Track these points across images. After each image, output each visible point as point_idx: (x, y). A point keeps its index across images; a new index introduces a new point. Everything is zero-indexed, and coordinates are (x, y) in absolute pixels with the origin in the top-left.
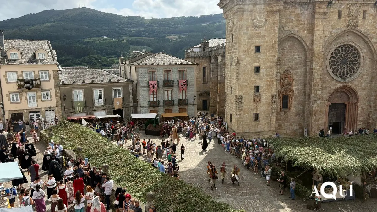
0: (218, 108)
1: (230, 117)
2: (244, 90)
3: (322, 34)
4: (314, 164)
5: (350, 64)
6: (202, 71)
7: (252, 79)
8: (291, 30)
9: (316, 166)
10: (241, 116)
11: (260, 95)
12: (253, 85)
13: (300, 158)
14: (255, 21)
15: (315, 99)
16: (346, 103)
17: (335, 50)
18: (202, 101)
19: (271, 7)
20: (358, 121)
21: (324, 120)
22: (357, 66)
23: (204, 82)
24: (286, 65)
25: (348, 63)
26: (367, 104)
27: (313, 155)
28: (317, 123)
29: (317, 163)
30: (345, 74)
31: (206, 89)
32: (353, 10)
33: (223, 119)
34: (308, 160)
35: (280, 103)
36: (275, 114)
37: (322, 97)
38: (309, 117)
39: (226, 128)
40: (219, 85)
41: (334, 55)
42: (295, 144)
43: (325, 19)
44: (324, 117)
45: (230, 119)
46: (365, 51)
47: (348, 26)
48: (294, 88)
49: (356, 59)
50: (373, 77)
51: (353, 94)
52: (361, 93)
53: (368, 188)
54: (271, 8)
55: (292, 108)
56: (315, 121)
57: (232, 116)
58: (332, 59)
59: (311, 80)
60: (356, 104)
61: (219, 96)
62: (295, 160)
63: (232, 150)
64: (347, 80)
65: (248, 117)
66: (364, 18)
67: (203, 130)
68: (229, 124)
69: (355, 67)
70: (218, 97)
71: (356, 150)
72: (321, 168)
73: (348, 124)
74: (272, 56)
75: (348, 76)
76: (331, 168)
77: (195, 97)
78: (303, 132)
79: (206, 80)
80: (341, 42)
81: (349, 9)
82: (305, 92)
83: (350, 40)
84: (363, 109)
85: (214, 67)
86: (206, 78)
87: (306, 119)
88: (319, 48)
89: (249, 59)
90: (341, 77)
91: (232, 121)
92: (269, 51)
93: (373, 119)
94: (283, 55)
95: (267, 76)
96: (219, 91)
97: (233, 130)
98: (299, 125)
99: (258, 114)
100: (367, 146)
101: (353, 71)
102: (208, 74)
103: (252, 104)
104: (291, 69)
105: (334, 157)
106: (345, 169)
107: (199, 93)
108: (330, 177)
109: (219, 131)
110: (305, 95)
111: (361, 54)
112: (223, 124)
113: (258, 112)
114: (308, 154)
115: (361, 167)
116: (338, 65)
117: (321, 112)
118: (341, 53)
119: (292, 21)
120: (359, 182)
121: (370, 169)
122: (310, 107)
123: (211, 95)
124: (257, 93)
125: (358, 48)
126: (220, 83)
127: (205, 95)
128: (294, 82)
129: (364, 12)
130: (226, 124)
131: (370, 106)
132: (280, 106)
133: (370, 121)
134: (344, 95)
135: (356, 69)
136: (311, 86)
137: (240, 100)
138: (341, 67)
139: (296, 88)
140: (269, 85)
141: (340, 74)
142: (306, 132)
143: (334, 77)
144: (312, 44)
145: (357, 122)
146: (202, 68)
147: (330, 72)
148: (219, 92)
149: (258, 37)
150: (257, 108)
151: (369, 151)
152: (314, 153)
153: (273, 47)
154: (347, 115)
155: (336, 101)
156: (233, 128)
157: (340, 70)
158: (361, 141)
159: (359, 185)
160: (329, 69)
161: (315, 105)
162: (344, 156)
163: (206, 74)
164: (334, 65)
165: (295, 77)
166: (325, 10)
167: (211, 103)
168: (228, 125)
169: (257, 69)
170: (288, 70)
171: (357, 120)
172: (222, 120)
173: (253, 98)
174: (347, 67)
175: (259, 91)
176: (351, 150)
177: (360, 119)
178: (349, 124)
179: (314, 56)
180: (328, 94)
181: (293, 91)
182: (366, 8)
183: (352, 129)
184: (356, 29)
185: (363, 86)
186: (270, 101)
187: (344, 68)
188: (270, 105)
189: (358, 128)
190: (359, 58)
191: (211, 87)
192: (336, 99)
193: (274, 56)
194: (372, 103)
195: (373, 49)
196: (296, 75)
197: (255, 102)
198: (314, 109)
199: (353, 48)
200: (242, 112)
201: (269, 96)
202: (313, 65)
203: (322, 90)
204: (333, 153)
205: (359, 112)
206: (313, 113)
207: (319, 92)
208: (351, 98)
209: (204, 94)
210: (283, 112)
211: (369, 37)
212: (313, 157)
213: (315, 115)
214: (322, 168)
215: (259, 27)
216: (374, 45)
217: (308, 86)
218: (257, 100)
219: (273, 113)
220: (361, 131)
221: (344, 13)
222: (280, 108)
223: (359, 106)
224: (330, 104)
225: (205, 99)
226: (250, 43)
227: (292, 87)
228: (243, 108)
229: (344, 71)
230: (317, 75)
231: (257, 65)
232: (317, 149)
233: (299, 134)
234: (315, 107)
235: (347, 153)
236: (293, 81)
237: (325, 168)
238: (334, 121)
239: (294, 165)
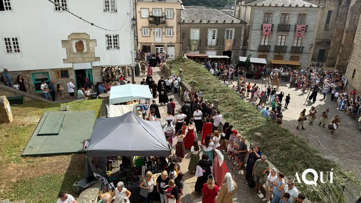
0: (338, 60)
1: (352, 72)
6: (326, 15)
18: (318, 51)
23: (326, 29)
31: (327, 38)
33: (342, 74)
39: (345, 84)
40: (345, 34)
45: (352, 75)
57: (356, 72)
61: (343, 46)
68: (350, 80)
70: (341, 48)
77: (312, 45)
79: (330, 27)
85: (343, 11)
86: (330, 24)
91: (355, 78)
96: (343, 41)
97: (354, 88)
102: (334, 19)
107: (318, 41)
112: (341, 79)
123: (331, 45)
126: (347, 32)
127: (324, 44)
130: (346, 80)
146: (327, 12)
156: (354, 85)
163: (331, 20)
167: (329, 53)
168: (347, 81)
191: (334, 35)
209: (322, 42)
225: (323, 48)
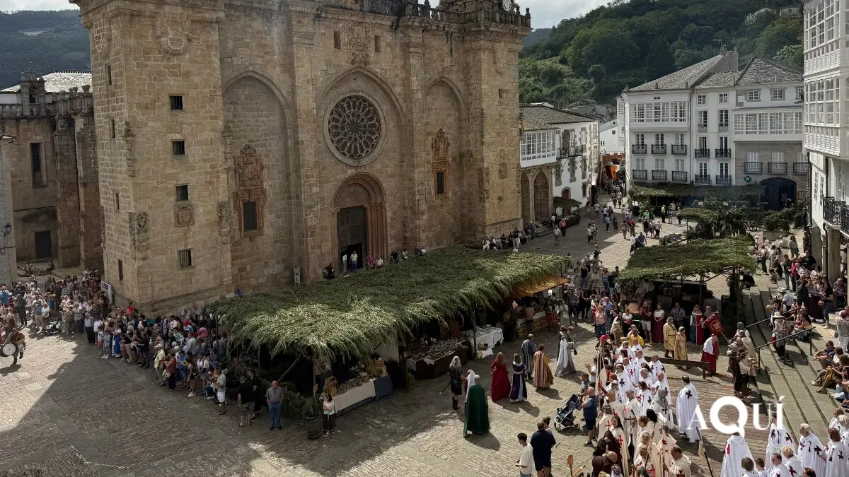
0: (82, 247)
1: (117, 268)
2: (149, 198)
3: (310, 74)
4: (312, 340)
5: (364, 133)
6: (29, 155)
7: (168, 171)
8: (248, 64)
9: (317, 342)
10: (148, 261)
11: (191, 205)
12: (172, 185)
13: (284, 334)
14: (163, 39)
15: (309, 203)
16: (366, 206)
17: (337, 106)
18: (33, 235)
19: (199, 12)
20: (389, 238)
21: (329, 244)
22: (376, 136)
23: (37, 183)
24: (245, 137)
25: (360, 130)
26: (399, 203)
27: (311, 320)
28: (318, 251)
29: (319, 336)
30: (359, 151)
31: (45, 203)
32: (358, 34)
33: (99, 277)
34: (301, 333)
35: (240, 220)
36: (228, 246)
37: (322, 199)
38: (301, 242)
39: (110, 298)
40: (81, 190)
41: (336, 116)
42: (275, 306)
43: (311, 46)
44: (330, 239)
45: (118, 274)
46: (385, 107)
47: (353, 62)
48: (266, 185)
49: (373, 122)
50: (403, 154)
51: (376, 188)
52: (388, 185)
53: (412, 363)
54: (200, 15)
55: (265, 227)
56: (313, 248)
57: (124, 265)
58: (334, 123)
59: (298, 167)
60: (382, 206)
61: (84, 217)
62: (275, 342)
63: (129, 352)
64: (363, 162)
65: (164, 261)
66: (377, 49)
67: (40, 313)
68: (117, 286)
69: (373, 137)
70: (82, 221)
71: (386, 293)
72: (325, 345)
73: (372, 246)
74: (211, 118)
75: (364, 155)
76: (344, 341)
77: (8, 226)
78: (292, 276)
79: (44, 178)
80: (344, 91)
81: (351, 29)
82: (289, 191)
83: (358, 87)
84: (394, 213)
85: (64, 142)
86: (44, 173)
87: (296, 246)
88: (306, 100)
89: (158, 124)
90: (352, 156)
91: (125, 278)
92: (203, 107)
93: (411, 231)
94: (235, 116)
95: (204, 161)
96: (82, 204)
97: (129, 299)
98: (284, 261)
99: (189, 252)
100: (404, 282)
101: (370, 144)
102: (49, 162)
103: (172, 229)
104: (256, 145)
105: (350, 315)
106: (370, 335)
107: (24, 214)
108: (343, 359)
109: (88, 308)
110: (290, 198)
111: (380, 113)
112: (99, 289)
113: (189, 247)
114: (301, 321)
115: (395, 325)
116: (345, 135)
117: (324, 228)
118: (348, 111)
119: (247, 45)
120: (395, 356)
121: (409, 324)
122: (302, 221)
123: (59, 218)
124: (182, 203)
125: (374, 103)
126: (85, 185)
127: (41, 218)
128: (266, 171)
129: (377, 38)
130: (109, 288)
131: (405, 208)
132: (240, 227)
133: (408, 235)
134: (361, 190)
135: (374, 140)
136: (299, 177)
137: (142, 224)
138: (350, 138)
139: (271, 183)
140: (210, 183)
141: (349, 151)
142: (297, 274)
143: (341, 157)
144: (293, 93)
145: (387, 239)
146: (28, 147)
147: (333, 148)
148: (83, 209)
149: (174, 74)
150: (186, 238)
151: (406, 291)
152: (313, 316)
153: (212, 98)
154: (370, 229)
155: (349, 203)
156: (128, 294)
157: (349, 144)
158: (393, 276)
159: (396, 362)
160: (329, 143)
161: (311, 216)
162: (366, 310)
163: (43, 163)
164: (338, 134)
165: (265, 162)
166: (310, 29)
167: (60, 237)
168: (113, 289)
169: (179, 147)
170: (249, 147)
171: (386, 237)
172: (97, 278)
173: (175, 213)
174: (361, 137)
175: (187, 198)
176: (376, 295)
177: (391, 232)
178: (374, 245)
179: (299, 117)
180: (333, 192)
181: (264, 192)
182: (378, 32)
183: (380, 253)
184: (367, 67)
185: (389, 172)
186: (214, 216)
187: (356, 139)
188: (217, 228)
189: (390, 249)
190: (378, 120)
191: (59, 196)
192: (348, 200)
193: (216, 118)
194: (407, 201)
195: (397, 104)
196: (267, 156)
197: (179, 222)
198: (308, 225)
199: (367, 103)
200: (148, 252)
201: (212, 206)
202: (300, 136)
203: (321, 183)
204: (348, 309)
205: (389, 220)
206: (309, 233)
207: (315, 189)
208: (372, 194)
209: (37, 215)
210: (248, 239)
211: (388, 84)
212: (311, 324)
213: (312, 236)
214: (329, 345)
215: (176, 54)
216: (398, 97)
217: (293, 177)
218: (184, 218)
219: (224, 244)
220: (395, 255)
221: (344, 38)
222: (240, 230)
223: (388, 209)
224: (339, 210)
225: (41, 228)
226: (157, 87)
227: (262, 182)
228: (150, 241)
229: (356, 147)
230: (308, 156)
231: (178, 137)
232: (317, 308)
233: (283, 281)
234: (312, 220)
235: (373, 303)
236: (262, 170)
237: (333, 343)
238: (349, 243)
239: (275, 352)
